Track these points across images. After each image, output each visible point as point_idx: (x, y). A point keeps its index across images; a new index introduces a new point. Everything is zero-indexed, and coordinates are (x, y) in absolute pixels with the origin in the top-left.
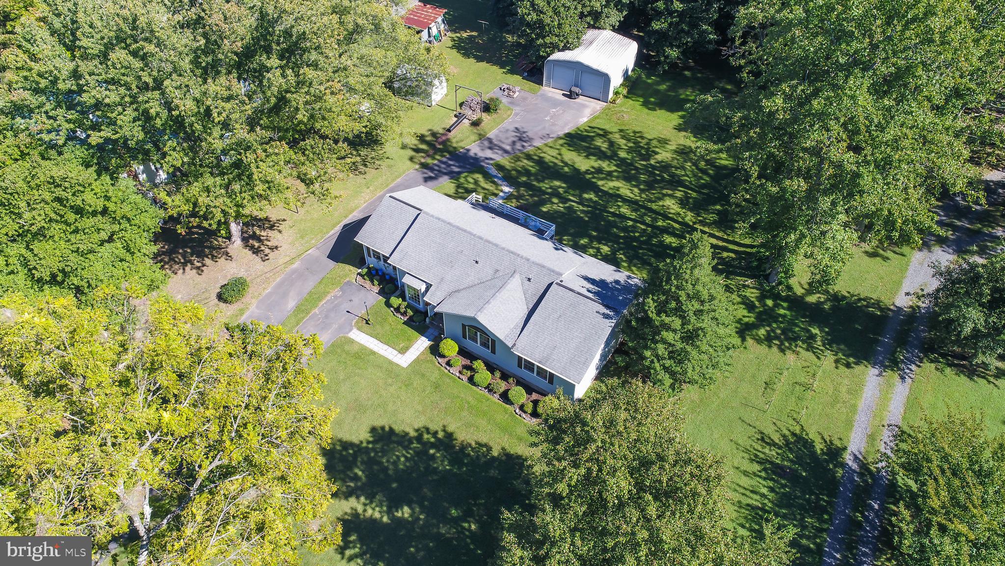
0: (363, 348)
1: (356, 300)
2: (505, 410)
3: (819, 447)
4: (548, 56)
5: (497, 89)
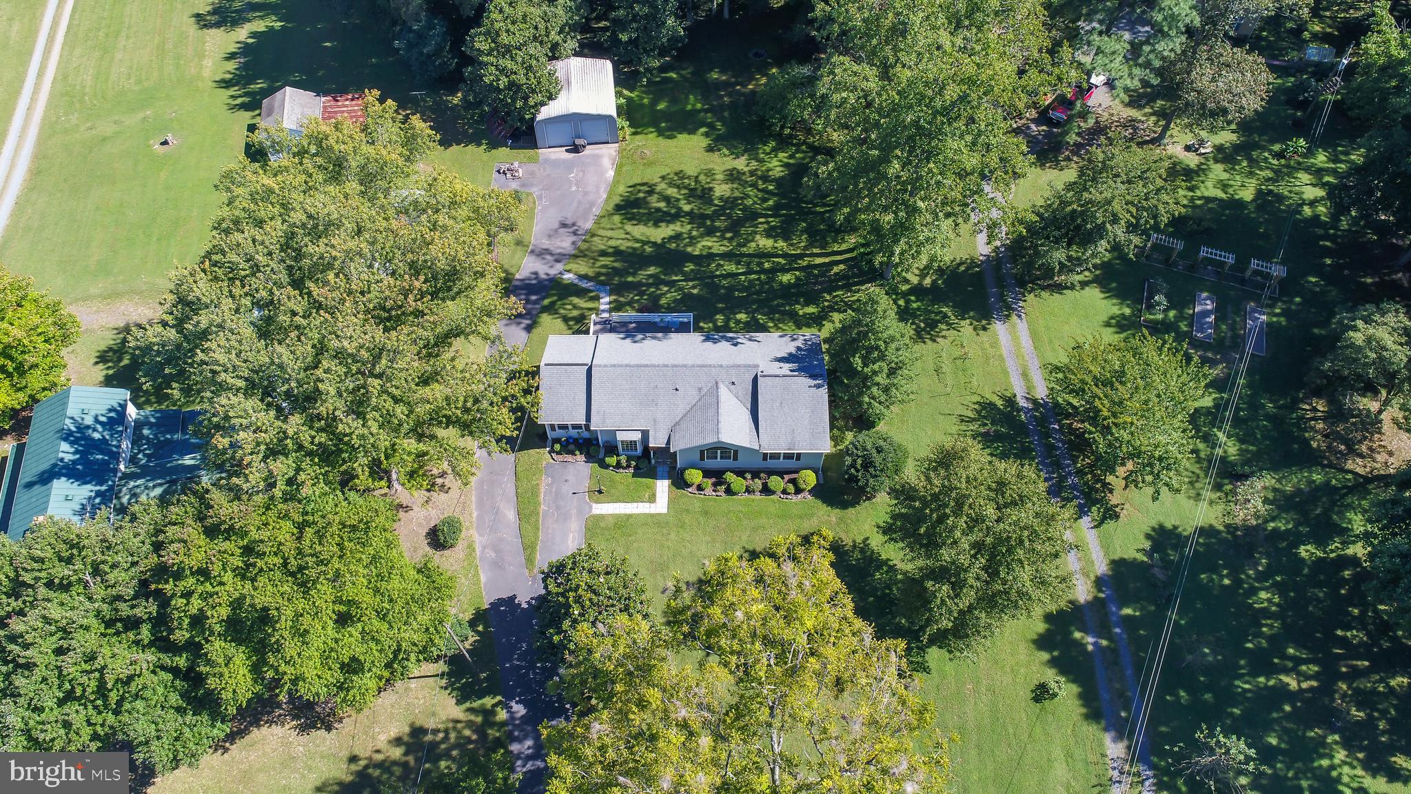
0: (618, 517)
1: (570, 477)
2: (773, 501)
3: (999, 403)
4: (533, 119)
5: (495, 175)
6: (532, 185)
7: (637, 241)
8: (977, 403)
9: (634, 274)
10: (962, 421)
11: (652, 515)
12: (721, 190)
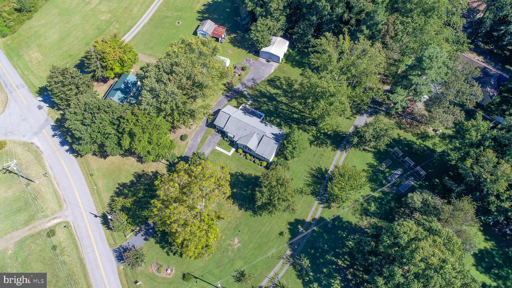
0: (220, 151)
1: (215, 138)
2: (254, 165)
3: (324, 170)
4: (261, 49)
5: (245, 60)
6: (252, 66)
7: (267, 91)
8: (319, 167)
9: (260, 99)
10: (311, 169)
11: (227, 155)
12: (296, 86)
